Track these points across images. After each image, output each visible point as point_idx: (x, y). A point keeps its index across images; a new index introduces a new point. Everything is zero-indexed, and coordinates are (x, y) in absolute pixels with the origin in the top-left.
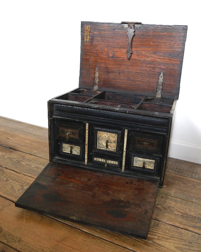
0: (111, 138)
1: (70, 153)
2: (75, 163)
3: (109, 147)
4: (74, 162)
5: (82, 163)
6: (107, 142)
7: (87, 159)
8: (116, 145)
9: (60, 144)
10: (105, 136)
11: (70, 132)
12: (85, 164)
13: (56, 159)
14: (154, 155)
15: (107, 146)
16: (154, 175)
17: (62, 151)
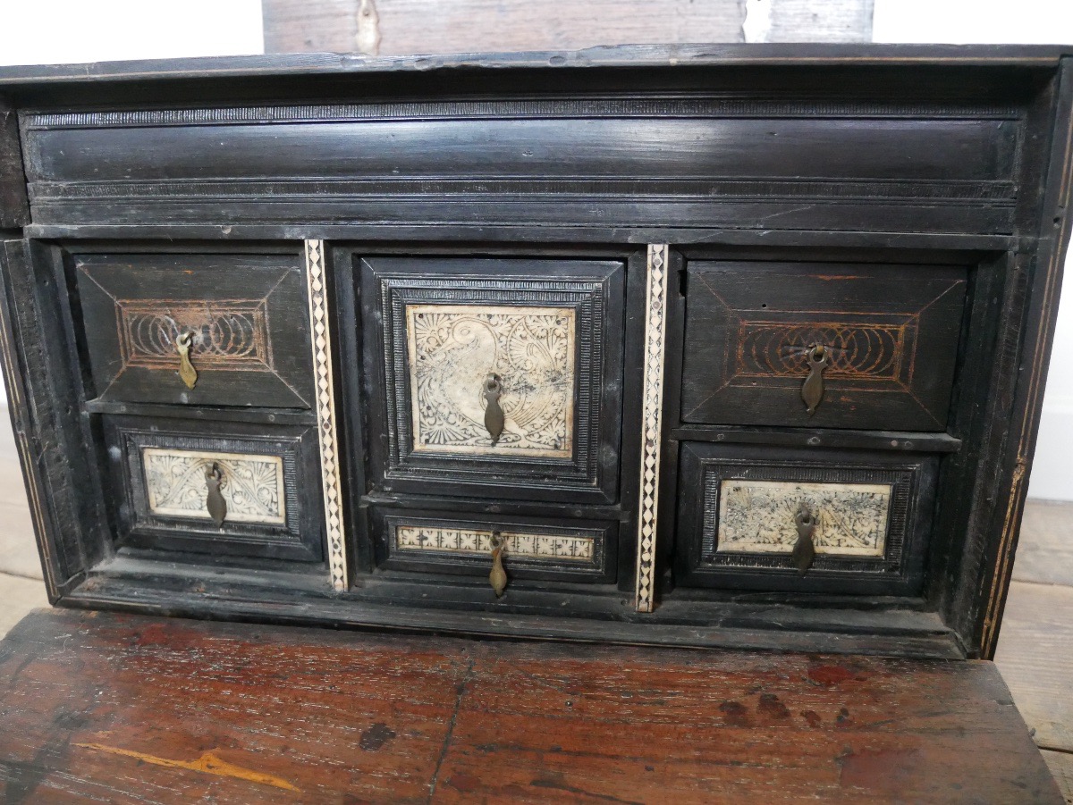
0: (520, 352)
1: (206, 514)
2: (252, 587)
3: (511, 426)
4: (242, 586)
5: (312, 581)
6: (494, 386)
7: (342, 548)
8: (569, 403)
9: (126, 453)
10: (476, 341)
11: (206, 329)
12: (331, 587)
13: (103, 573)
14: (895, 438)
15: (495, 422)
16: (888, 599)
17: (148, 507)
